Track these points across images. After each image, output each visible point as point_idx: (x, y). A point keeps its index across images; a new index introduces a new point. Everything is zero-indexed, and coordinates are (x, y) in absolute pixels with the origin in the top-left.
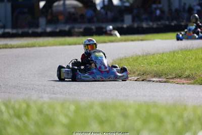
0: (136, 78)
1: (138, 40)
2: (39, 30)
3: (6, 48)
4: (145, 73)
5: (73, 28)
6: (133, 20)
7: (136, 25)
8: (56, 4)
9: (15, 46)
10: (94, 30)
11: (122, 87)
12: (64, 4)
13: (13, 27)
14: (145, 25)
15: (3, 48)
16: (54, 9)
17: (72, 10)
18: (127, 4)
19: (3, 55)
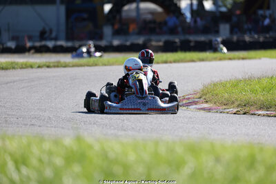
0: (235, 110)
1: (239, 58)
2: (103, 43)
3: (58, 67)
4: (248, 103)
5: (150, 40)
6: (232, 32)
7: (235, 38)
8: (126, 8)
9: (71, 65)
10: (179, 44)
11: (216, 122)
12: (138, 8)
13: (68, 39)
14: (247, 38)
15: (54, 67)
16: (124, 14)
17: (149, 17)
18: (223, 9)
19: (54, 77)
